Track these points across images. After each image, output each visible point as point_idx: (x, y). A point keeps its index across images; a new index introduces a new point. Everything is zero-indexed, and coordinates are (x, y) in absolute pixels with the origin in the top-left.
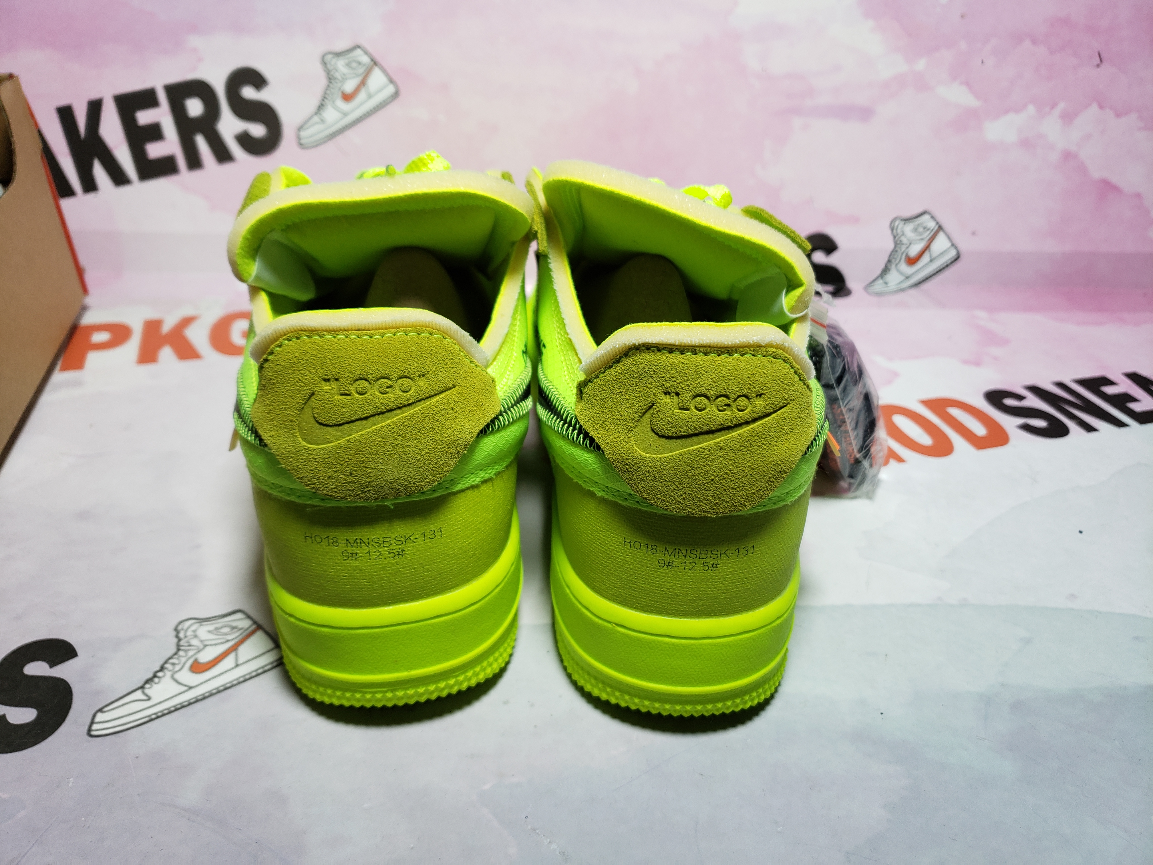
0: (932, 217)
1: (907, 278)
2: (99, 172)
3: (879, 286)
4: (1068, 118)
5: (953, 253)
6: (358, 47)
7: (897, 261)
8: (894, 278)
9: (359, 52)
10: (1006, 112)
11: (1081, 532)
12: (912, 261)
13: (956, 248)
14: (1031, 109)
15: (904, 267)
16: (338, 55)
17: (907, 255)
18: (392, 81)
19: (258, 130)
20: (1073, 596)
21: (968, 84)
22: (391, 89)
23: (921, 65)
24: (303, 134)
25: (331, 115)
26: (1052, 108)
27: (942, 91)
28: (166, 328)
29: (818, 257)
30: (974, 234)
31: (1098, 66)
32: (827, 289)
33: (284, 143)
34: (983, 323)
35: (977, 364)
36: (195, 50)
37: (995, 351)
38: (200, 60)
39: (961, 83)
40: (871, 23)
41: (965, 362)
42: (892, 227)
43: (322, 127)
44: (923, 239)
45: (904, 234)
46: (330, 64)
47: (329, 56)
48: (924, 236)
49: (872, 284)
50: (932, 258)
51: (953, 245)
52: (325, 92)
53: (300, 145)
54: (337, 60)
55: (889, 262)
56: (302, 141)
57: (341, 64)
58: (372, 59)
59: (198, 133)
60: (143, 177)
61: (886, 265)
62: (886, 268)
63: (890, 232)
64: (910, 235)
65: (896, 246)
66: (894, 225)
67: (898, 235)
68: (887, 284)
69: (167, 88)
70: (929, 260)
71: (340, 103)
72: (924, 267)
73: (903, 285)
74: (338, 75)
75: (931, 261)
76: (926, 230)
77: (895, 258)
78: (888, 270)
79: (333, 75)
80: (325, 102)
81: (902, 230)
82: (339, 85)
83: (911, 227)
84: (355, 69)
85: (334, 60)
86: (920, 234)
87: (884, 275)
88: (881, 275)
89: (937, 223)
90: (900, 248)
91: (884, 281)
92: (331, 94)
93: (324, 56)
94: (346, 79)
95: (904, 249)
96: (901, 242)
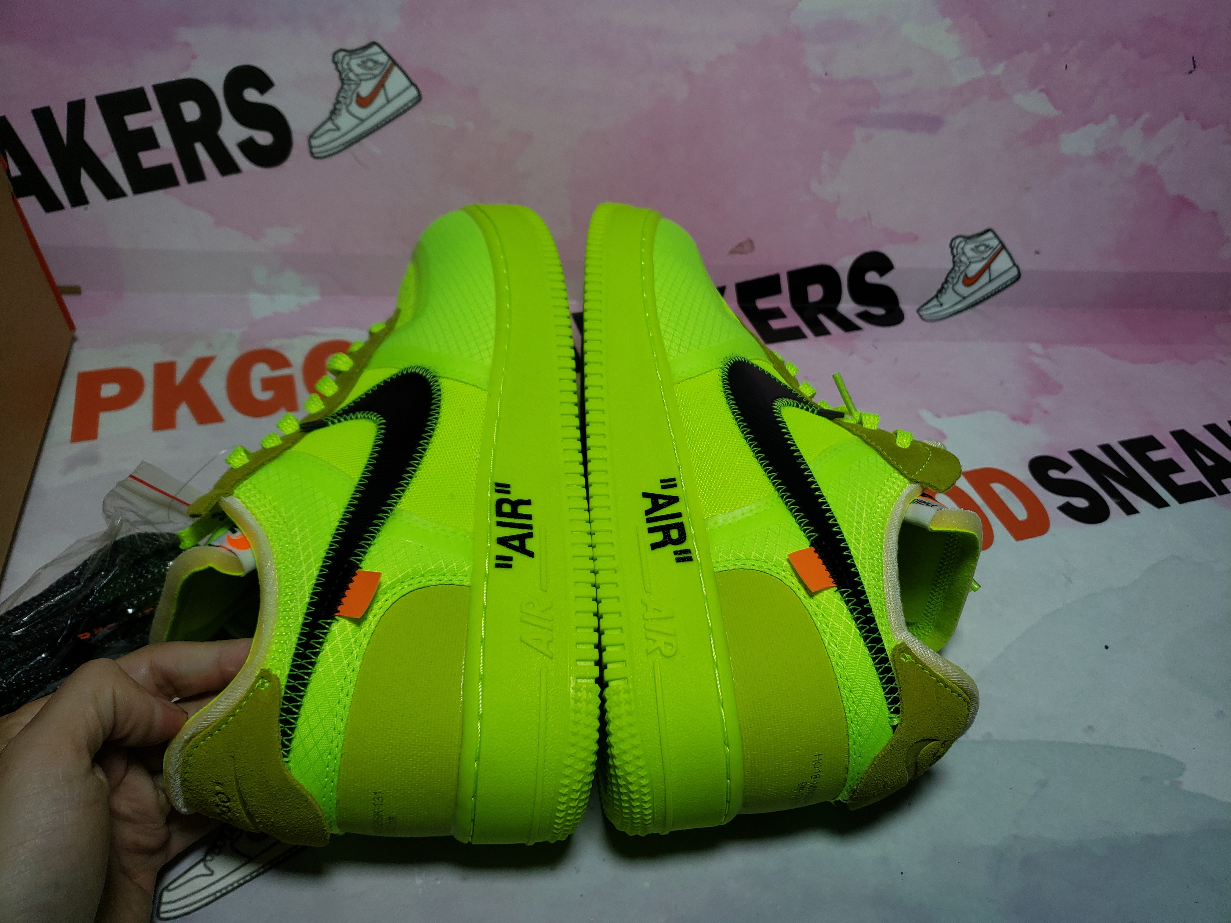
0: (996, 236)
1: (964, 298)
2: (87, 182)
3: (933, 309)
4: (1150, 130)
5: (1014, 272)
6: (374, 43)
7: (955, 281)
8: (949, 299)
9: (375, 49)
10: (1085, 123)
11: (1107, 647)
12: (969, 281)
13: (1017, 267)
14: (1113, 120)
15: (961, 288)
16: (352, 53)
17: (966, 276)
18: (413, 84)
19: (264, 138)
20: (1090, 729)
21: (1046, 91)
22: (412, 93)
23: (999, 69)
24: (314, 142)
25: (345, 121)
26: (1135, 119)
27: (1019, 99)
28: (180, 375)
29: (872, 277)
30: (1037, 253)
31: (1190, 72)
32: (879, 311)
33: (294, 152)
34: (1036, 360)
35: (1026, 421)
36: (187, 44)
37: (1046, 402)
38: (194, 57)
39: (1041, 91)
40: (948, 21)
41: (1014, 418)
42: (953, 245)
43: (337, 134)
44: (984, 259)
45: (964, 253)
46: (342, 63)
47: (341, 54)
48: (985, 255)
49: (926, 307)
50: (992, 277)
51: (1015, 265)
52: (338, 95)
53: (312, 154)
54: (351, 59)
55: (946, 282)
56: (314, 150)
57: (355, 63)
58: (390, 57)
59: (197, 141)
60: (138, 189)
61: (943, 284)
62: (943, 287)
63: (949, 250)
64: (970, 254)
65: (954, 266)
66: (955, 244)
67: (957, 254)
68: (942, 305)
69: (158, 88)
70: (988, 280)
71: (355, 108)
72: (983, 287)
73: (958, 307)
74: (351, 76)
75: (990, 281)
76: (988, 249)
77: (953, 278)
78: (944, 291)
79: (347, 76)
80: (338, 106)
81: (963, 249)
82: (353, 87)
83: (973, 246)
84: (371, 69)
85: (347, 59)
86: (982, 252)
87: (939, 295)
88: (936, 296)
89: (1001, 242)
90: (959, 267)
91: (939, 301)
92: (344, 98)
93: (335, 54)
94: (361, 80)
95: (962, 268)
96: (961, 261)
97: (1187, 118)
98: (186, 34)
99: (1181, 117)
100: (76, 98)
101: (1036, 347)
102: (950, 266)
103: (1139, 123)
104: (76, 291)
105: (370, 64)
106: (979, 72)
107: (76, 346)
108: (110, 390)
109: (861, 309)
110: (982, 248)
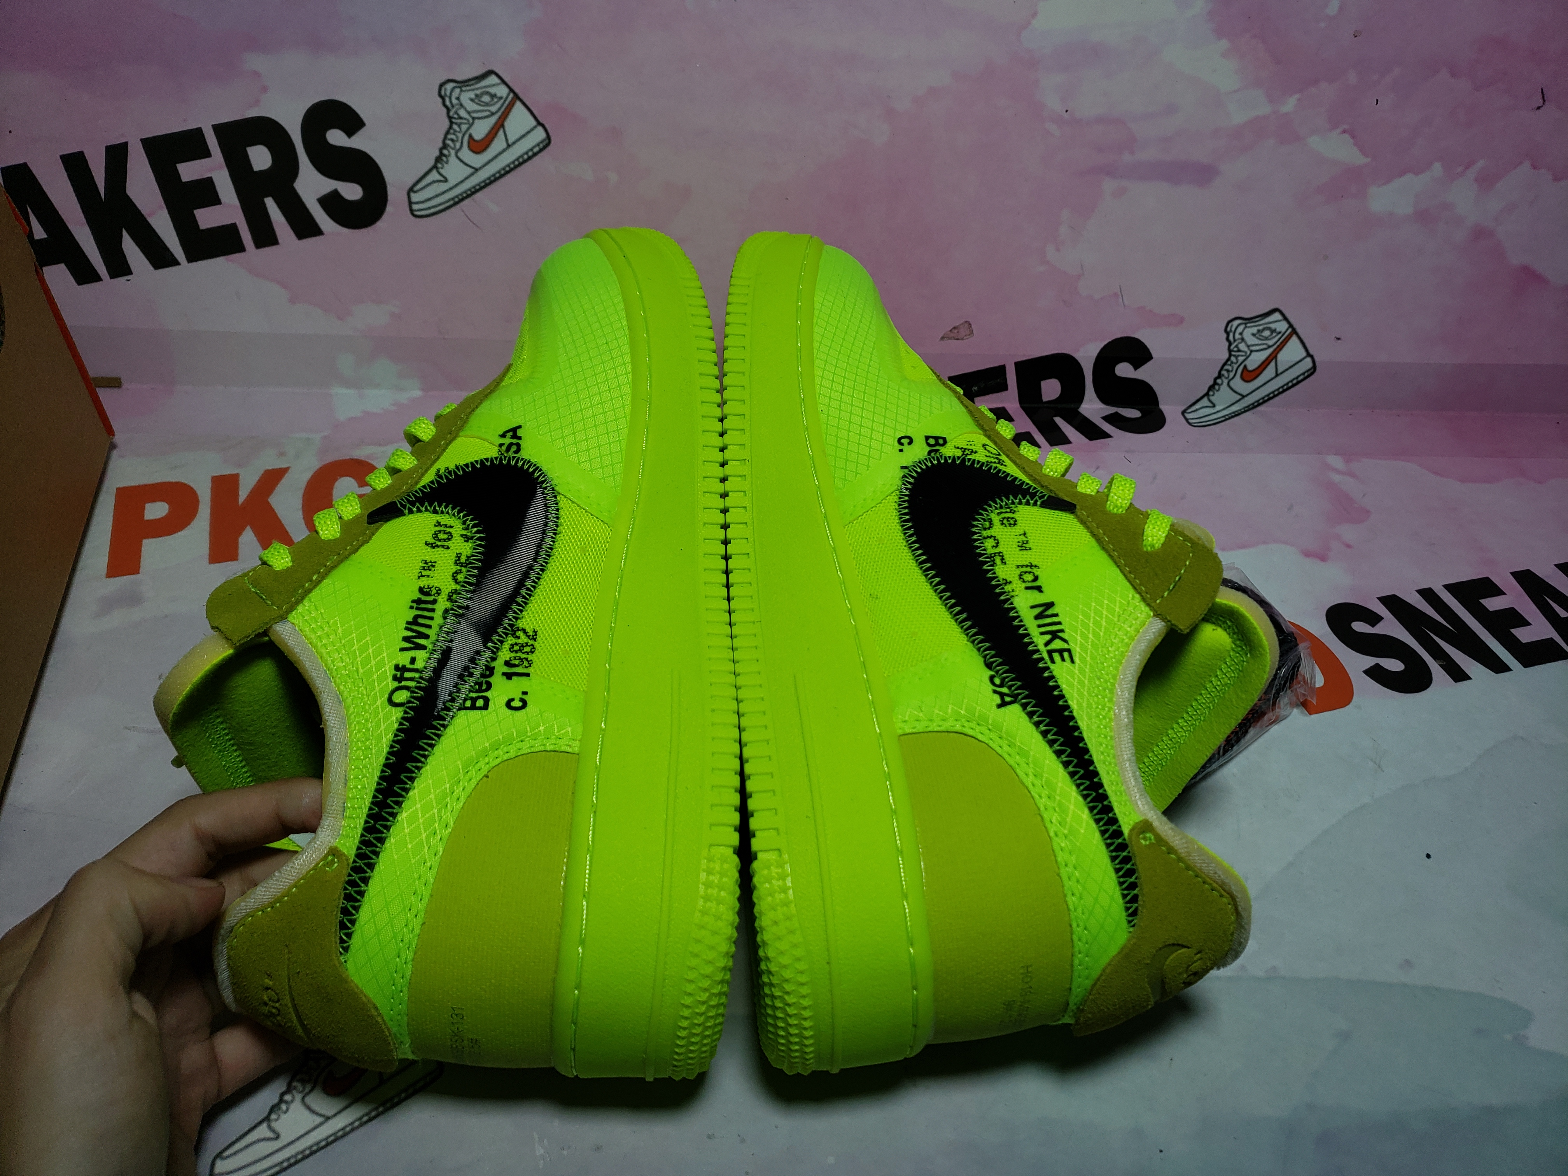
0: (1285, 318)
1: (1244, 397)
2: (130, 247)
3: (1202, 411)
4: (1486, 182)
5: (1308, 363)
6: (490, 72)
7: (1232, 375)
8: (1223, 397)
9: (493, 79)
10: (1402, 174)
11: (1428, 856)
12: (1249, 376)
13: (1312, 357)
14: (1437, 169)
15: (1238, 384)
16: (463, 84)
17: (1245, 367)
18: (539, 124)
19: (352, 192)
20: (1407, 964)
21: (1351, 133)
22: (539, 135)
23: (1290, 105)
24: (415, 197)
25: (454, 170)
26: (1467, 167)
27: (1315, 142)
28: (243, 494)
29: (1124, 370)
30: (1339, 339)
31: (1539, 108)
32: (1133, 413)
33: (389, 209)
34: (1336, 478)
35: (1323, 558)
36: (257, 74)
37: (1348, 532)
38: (265, 89)
39: (1344, 132)
40: (1224, 44)
41: (1307, 554)
42: (1229, 329)
43: (444, 187)
44: (1269, 347)
45: (1243, 339)
46: (450, 98)
47: (450, 86)
48: (1270, 343)
49: (1194, 408)
50: (1279, 372)
51: (1309, 355)
52: (445, 138)
53: (412, 211)
54: (461, 91)
55: (1220, 376)
56: (415, 207)
57: (466, 97)
58: (511, 90)
59: (267, 196)
60: (193, 257)
61: (1215, 379)
62: (1215, 383)
63: (1225, 336)
64: (1251, 340)
65: (1230, 355)
66: (1231, 327)
67: (1235, 340)
68: (1214, 406)
69: (218, 129)
70: (1274, 375)
71: (466, 154)
72: (1267, 383)
73: (1235, 408)
74: (462, 113)
75: (1277, 375)
76: (1274, 334)
77: (1228, 371)
78: (1217, 387)
79: (456, 113)
80: (445, 152)
81: (1241, 334)
82: (464, 127)
83: (1254, 330)
84: (487, 104)
85: (457, 91)
86: (1266, 338)
87: (1211, 393)
88: (1207, 394)
89: (1291, 326)
90: (1237, 357)
91: (1210, 401)
92: (452, 140)
93: (441, 86)
94: (474, 119)
95: (1241, 359)
96: (1239, 351)
97: (1534, 167)
98: (255, 61)
99: (1527, 164)
100: (115, 140)
101: (1336, 461)
102: (1226, 356)
103: (1472, 173)
104: (115, 383)
105: (486, 99)
106: (1264, 109)
107: (115, 453)
108: (156, 510)
109: (1110, 410)
110: (1267, 333)
